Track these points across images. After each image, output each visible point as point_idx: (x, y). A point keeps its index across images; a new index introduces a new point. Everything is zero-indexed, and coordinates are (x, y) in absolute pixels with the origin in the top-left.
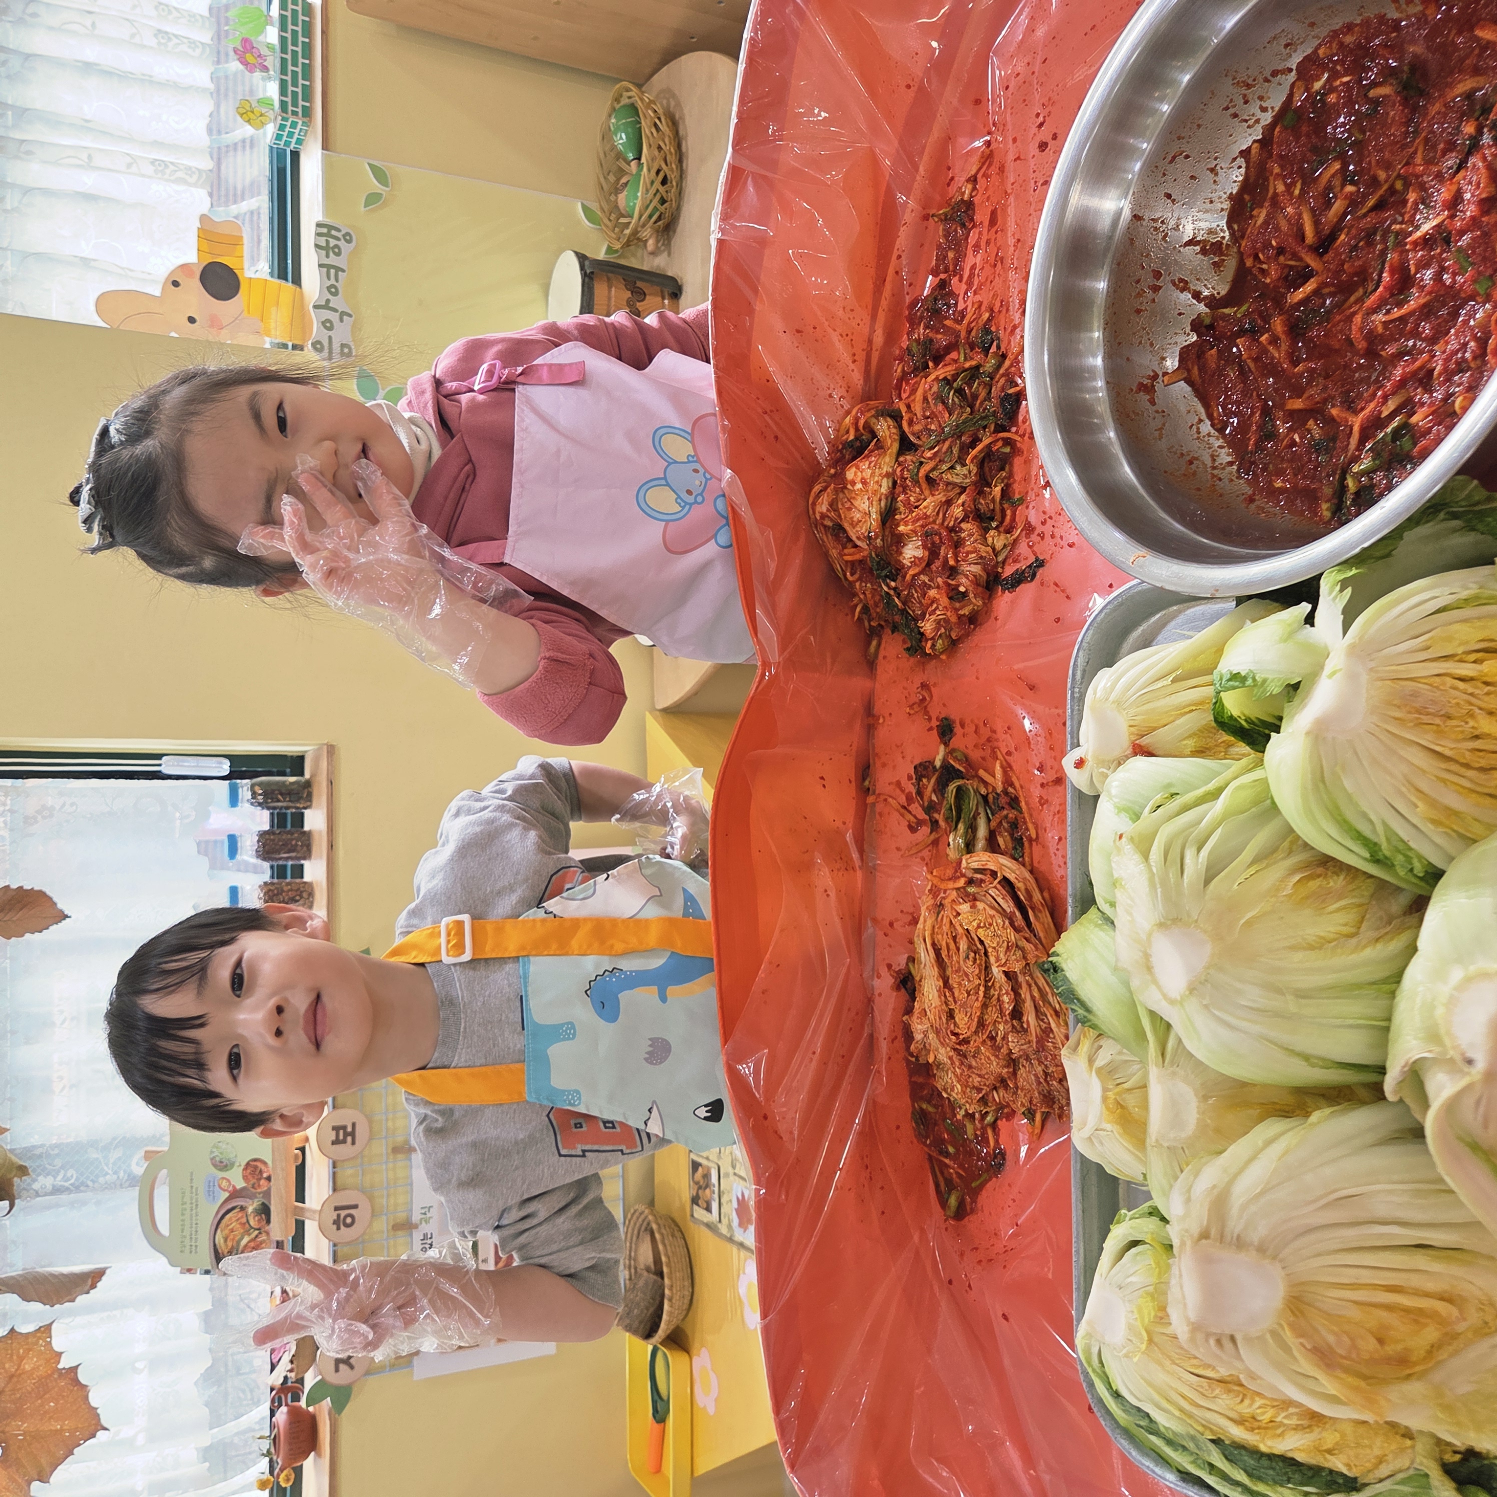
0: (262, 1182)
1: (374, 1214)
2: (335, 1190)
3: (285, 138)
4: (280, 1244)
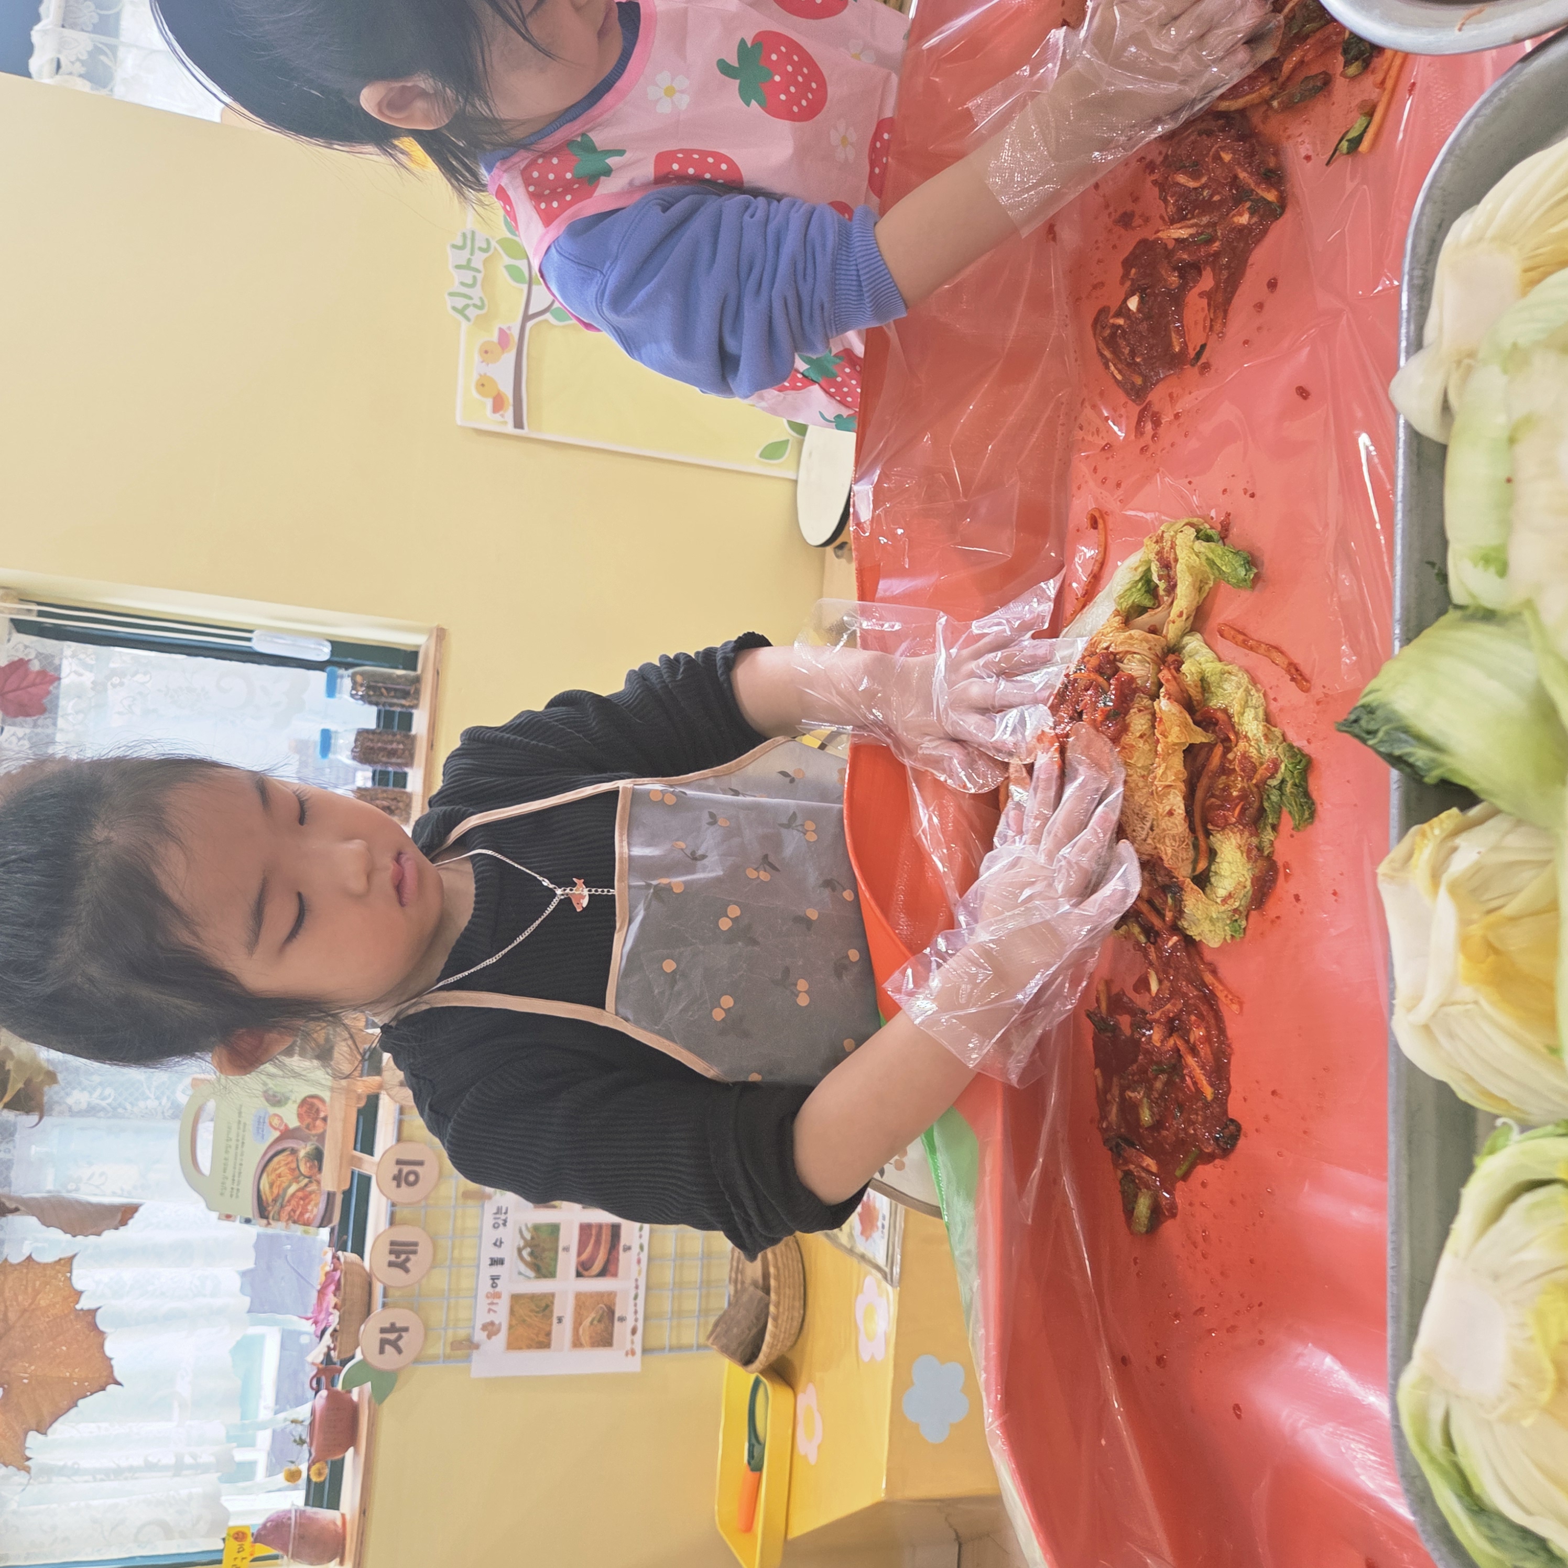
0: (318, 1123)
2: (399, 1139)
4: (330, 1196)
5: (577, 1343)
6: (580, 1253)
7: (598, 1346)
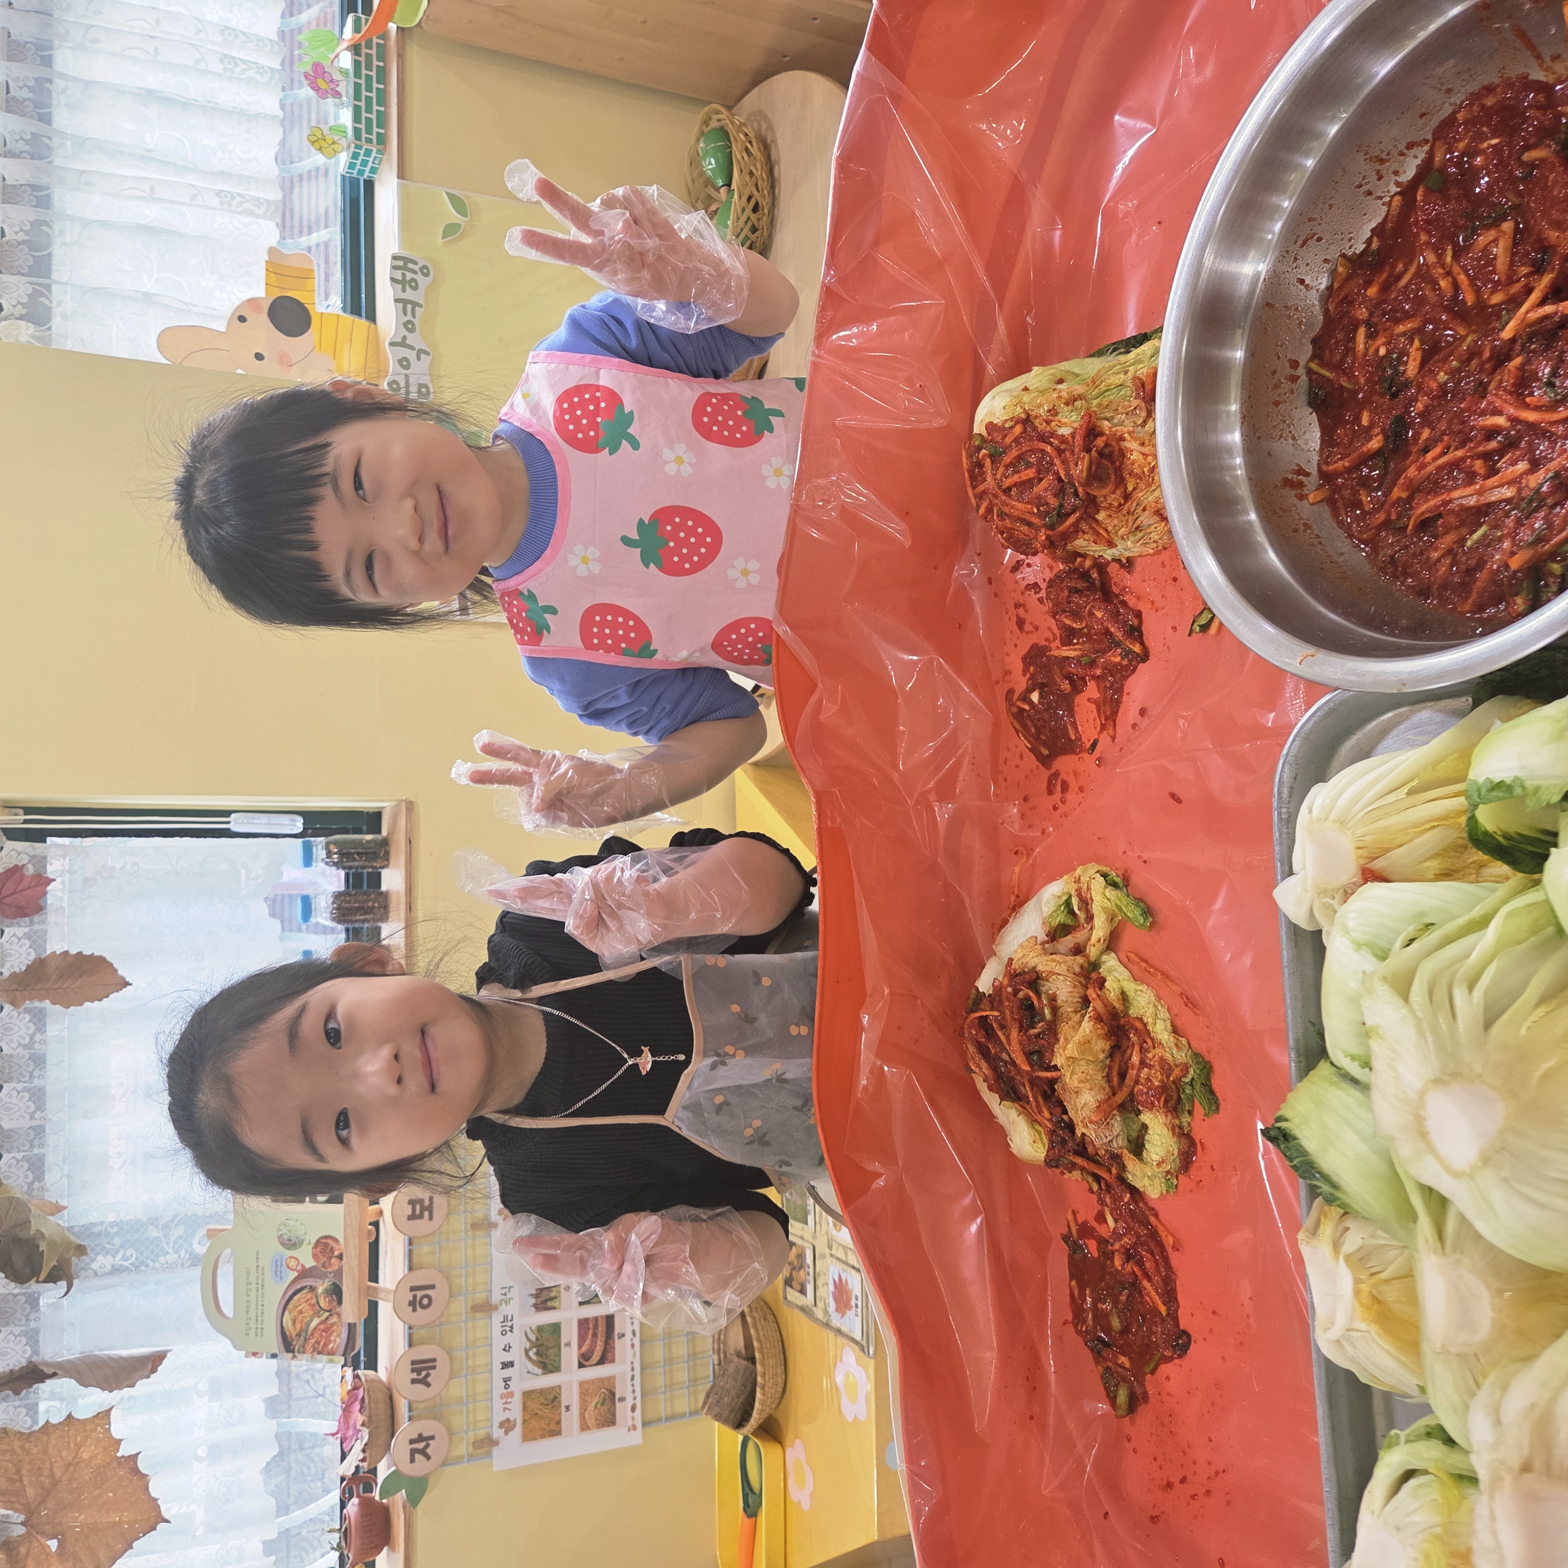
0: (333, 1260)
1: (450, 1296)
2: (410, 1269)
3: (358, 167)
4: (351, 1327)
5: (584, 1427)
6: (580, 1347)
7: (603, 1426)
